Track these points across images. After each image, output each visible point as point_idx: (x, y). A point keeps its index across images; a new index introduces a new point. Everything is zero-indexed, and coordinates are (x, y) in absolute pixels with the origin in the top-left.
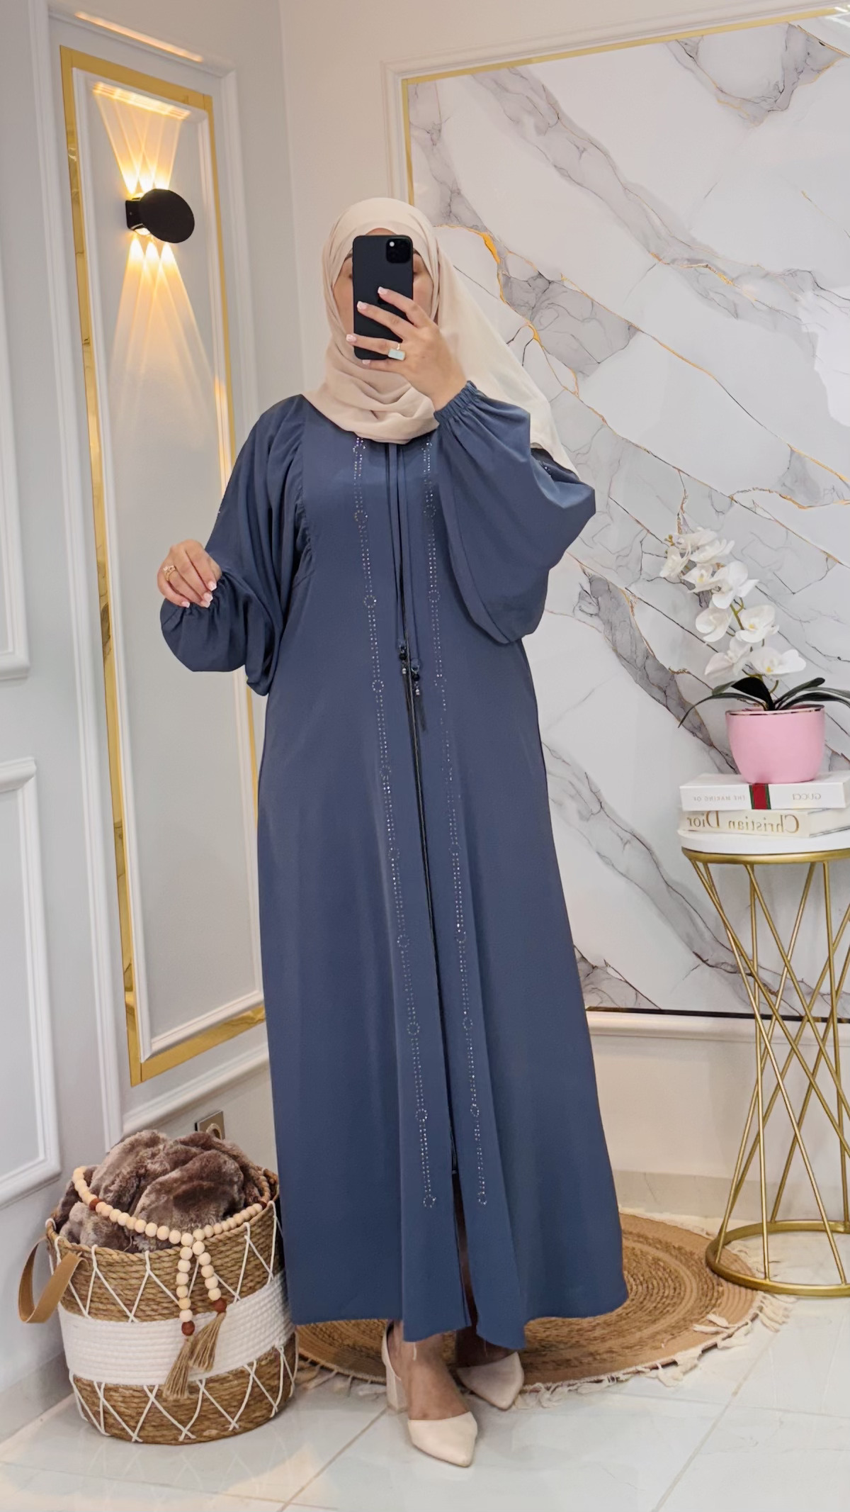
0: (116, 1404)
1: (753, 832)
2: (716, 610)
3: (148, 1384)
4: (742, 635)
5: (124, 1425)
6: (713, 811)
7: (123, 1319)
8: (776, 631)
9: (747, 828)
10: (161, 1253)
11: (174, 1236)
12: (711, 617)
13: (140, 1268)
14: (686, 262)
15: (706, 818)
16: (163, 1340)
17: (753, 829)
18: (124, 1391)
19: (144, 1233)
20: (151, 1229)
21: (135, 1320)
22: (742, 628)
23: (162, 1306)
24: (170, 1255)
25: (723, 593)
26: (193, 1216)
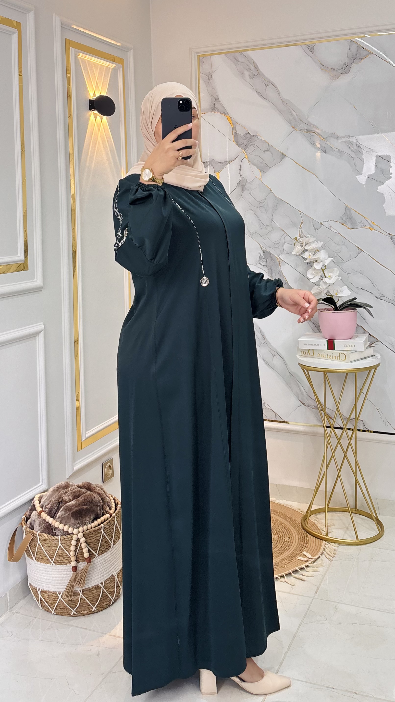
0: (45, 598)
1: (327, 359)
2: (315, 269)
3: (59, 591)
4: (326, 280)
5: (49, 607)
6: (311, 350)
7: (49, 563)
8: (339, 279)
9: (325, 357)
10: (64, 536)
11: (70, 530)
12: (313, 272)
13: (56, 542)
14: (306, 131)
15: (308, 352)
16: (65, 573)
17: (328, 358)
18: (49, 593)
19: (59, 527)
20: (61, 526)
21: (54, 564)
22: (326, 277)
23: (65, 559)
24: (69, 538)
25: (318, 263)
26: (79, 521)
